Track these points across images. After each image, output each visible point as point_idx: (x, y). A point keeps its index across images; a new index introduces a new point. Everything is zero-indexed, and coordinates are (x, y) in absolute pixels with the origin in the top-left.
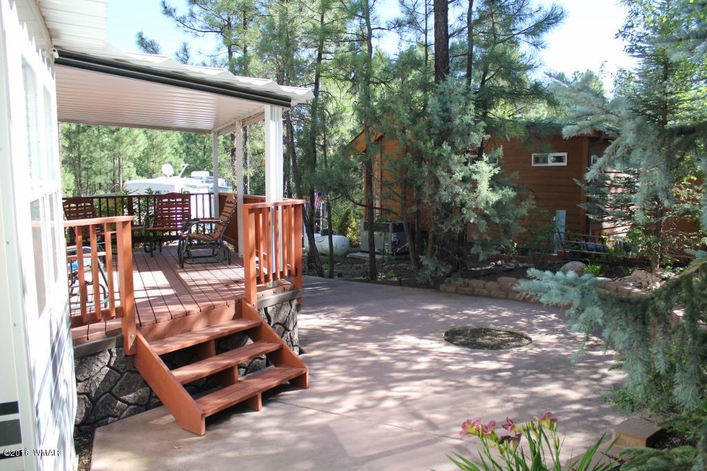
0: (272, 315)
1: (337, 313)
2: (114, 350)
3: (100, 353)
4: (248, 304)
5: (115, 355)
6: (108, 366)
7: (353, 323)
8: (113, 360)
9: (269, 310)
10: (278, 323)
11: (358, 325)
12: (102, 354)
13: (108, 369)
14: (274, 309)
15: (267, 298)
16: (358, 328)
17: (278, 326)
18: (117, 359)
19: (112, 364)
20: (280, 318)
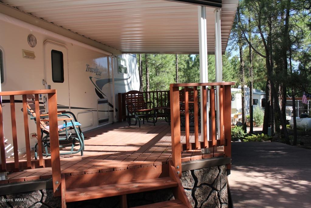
0: (199, 177)
1: (282, 174)
2: (44, 191)
3: (33, 191)
4: (172, 166)
5: (46, 195)
6: (41, 201)
7: (291, 186)
8: (44, 198)
9: (196, 172)
10: (205, 184)
11: (294, 188)
12: (34, 193)
13: (41, 204)
14: (201, 172)
15: (194, 162)
16: (293, 191)
17: (204, 187)
18: (47, 198)
19: (44, 201)
20: (207, 180)
